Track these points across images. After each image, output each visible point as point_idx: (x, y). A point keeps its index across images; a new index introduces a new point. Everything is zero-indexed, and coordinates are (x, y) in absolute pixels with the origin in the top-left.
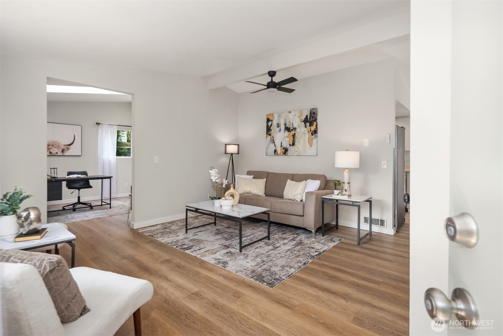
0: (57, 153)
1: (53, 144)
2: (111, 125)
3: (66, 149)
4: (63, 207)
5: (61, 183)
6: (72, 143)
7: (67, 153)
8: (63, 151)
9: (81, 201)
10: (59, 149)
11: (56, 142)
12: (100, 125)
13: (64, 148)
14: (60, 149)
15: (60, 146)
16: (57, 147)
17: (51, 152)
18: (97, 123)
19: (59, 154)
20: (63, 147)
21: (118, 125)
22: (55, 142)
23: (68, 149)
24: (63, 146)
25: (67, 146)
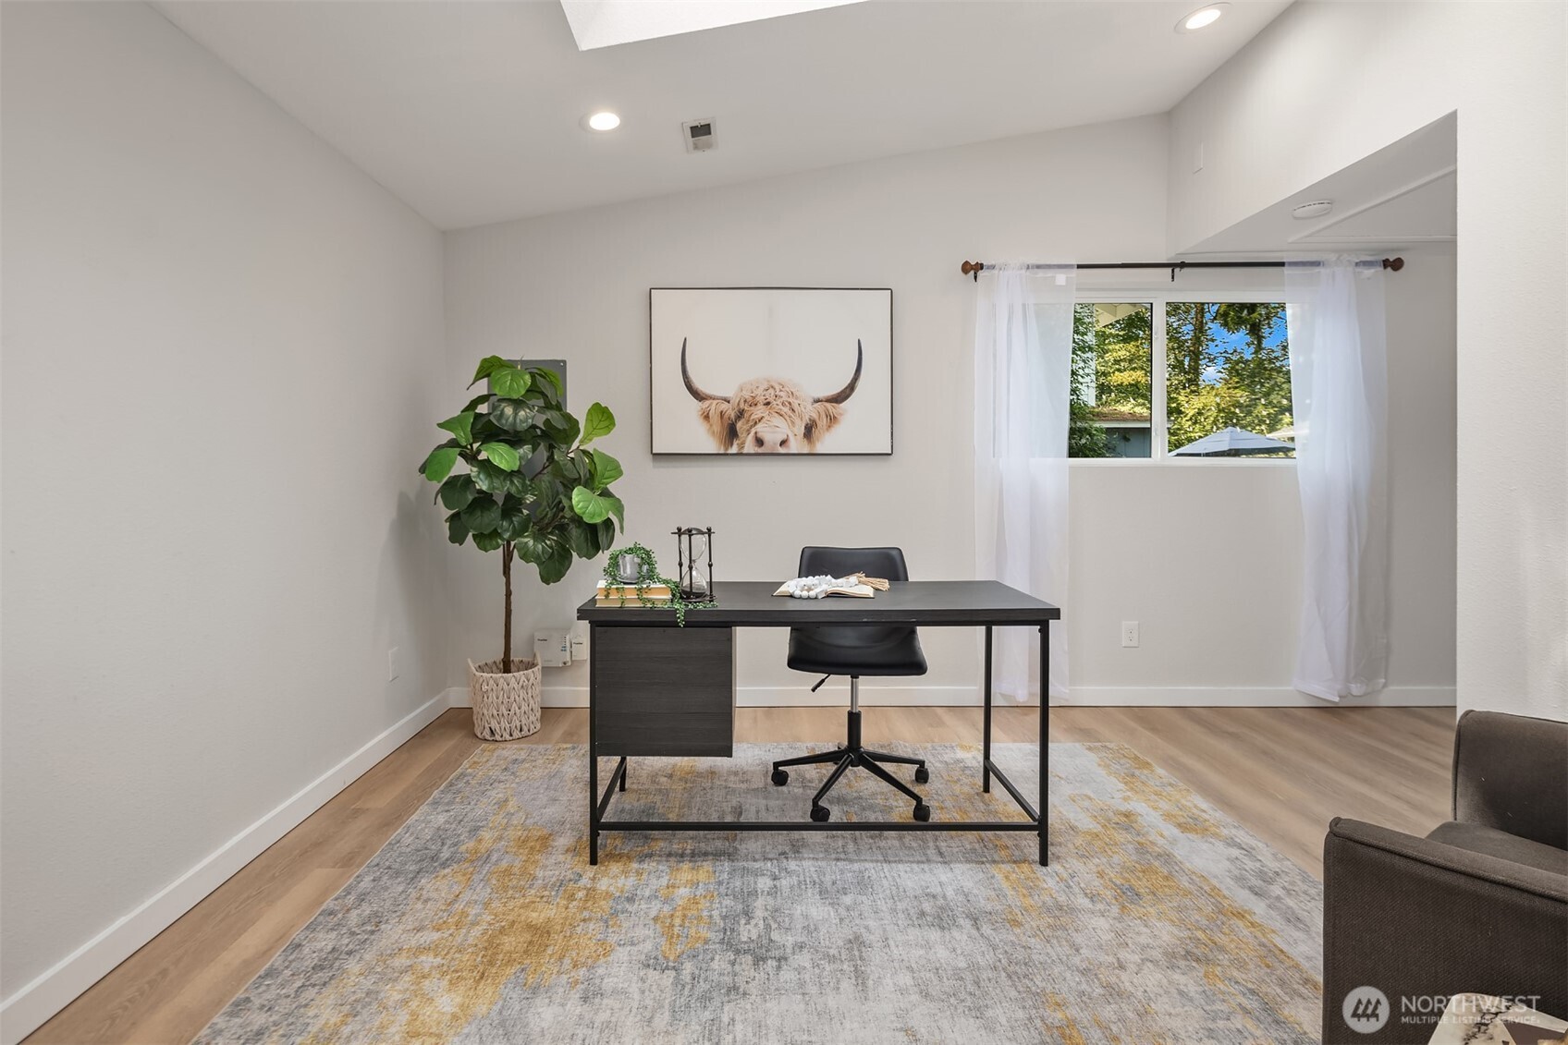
0: (783, 443)
1: (770, 395)
2: (1038, 267)
3: (823, 422)
4: (776, 765)
5: (729, 640)
6: (851, 388)
7: (826, 443)
8: (809, 431)
9: (868, 741)
10: (793, 423)
11: (780, 384)
12: (980, 274)
13: (815, 416)
14: (797, 421)
15: (796, 407)
16: (786, 410)
17: (759, 435)
18: (966, 268)
19: (796, 445)
20: (810, 411)
21: (1080, 267)
22: (777, 388)
23: (832, 420)
24: (809, 407)
25: (828, 405)
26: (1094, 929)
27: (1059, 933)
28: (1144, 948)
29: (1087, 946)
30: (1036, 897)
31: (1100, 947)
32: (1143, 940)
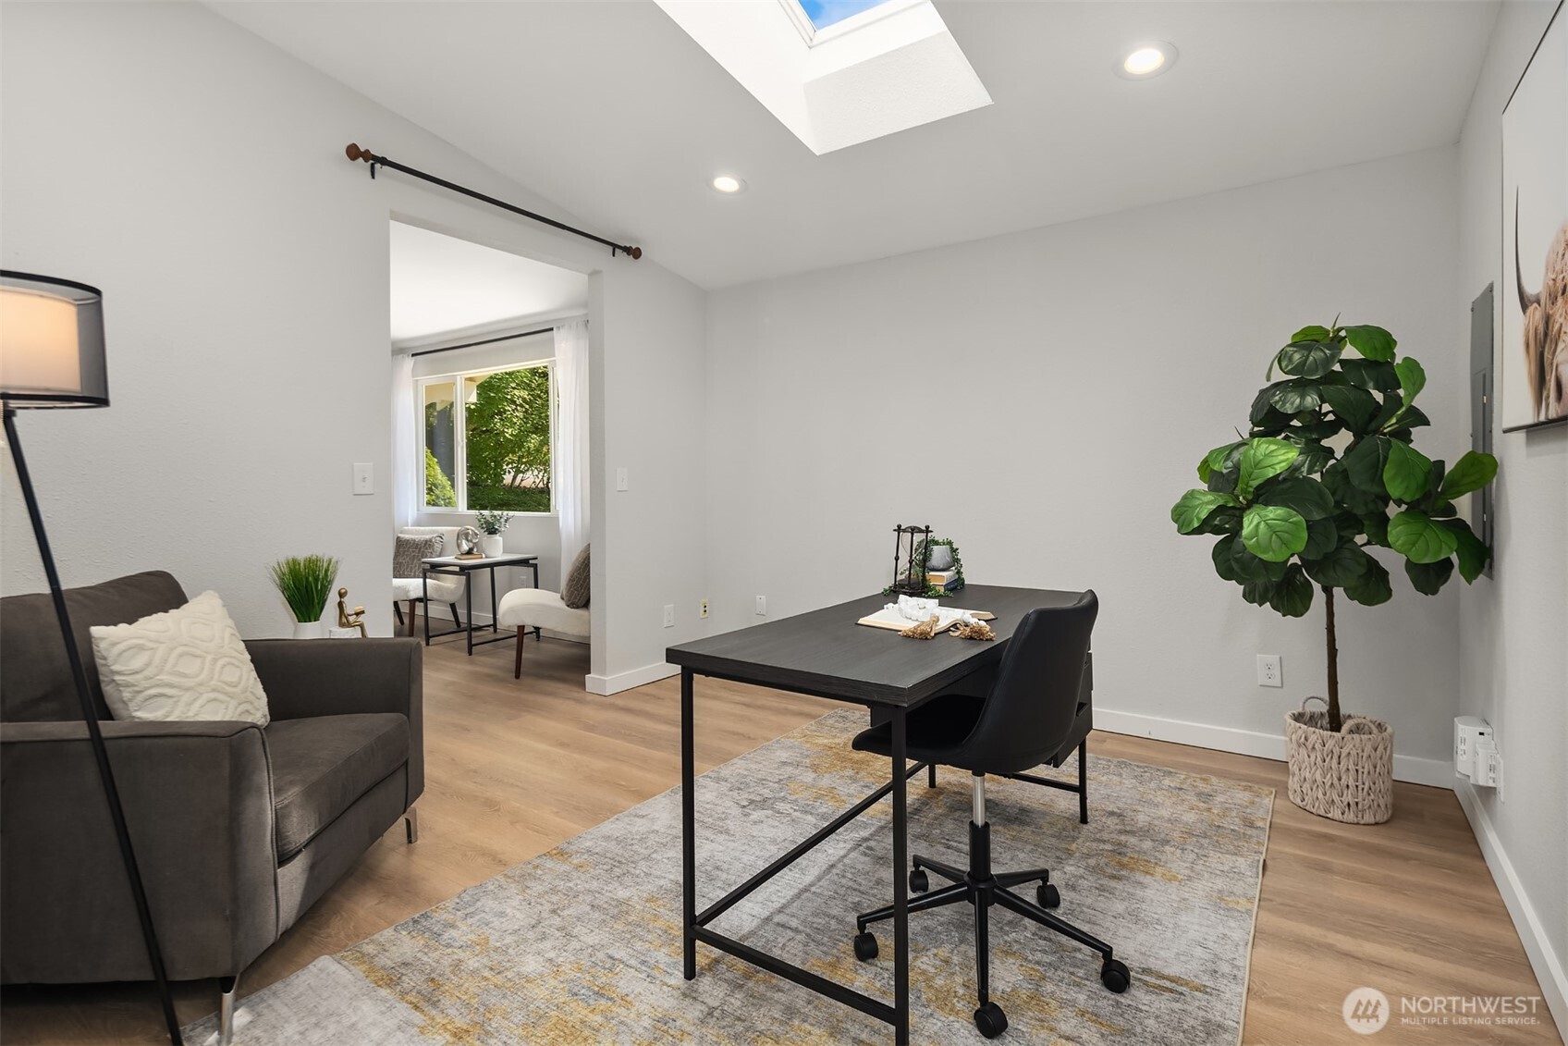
26: (592, 931)
27: (616, 911)
28: (543, 937)
29: (588, 914)
30: (660, 933)
31: (579, 919)
32: (547, 944)
